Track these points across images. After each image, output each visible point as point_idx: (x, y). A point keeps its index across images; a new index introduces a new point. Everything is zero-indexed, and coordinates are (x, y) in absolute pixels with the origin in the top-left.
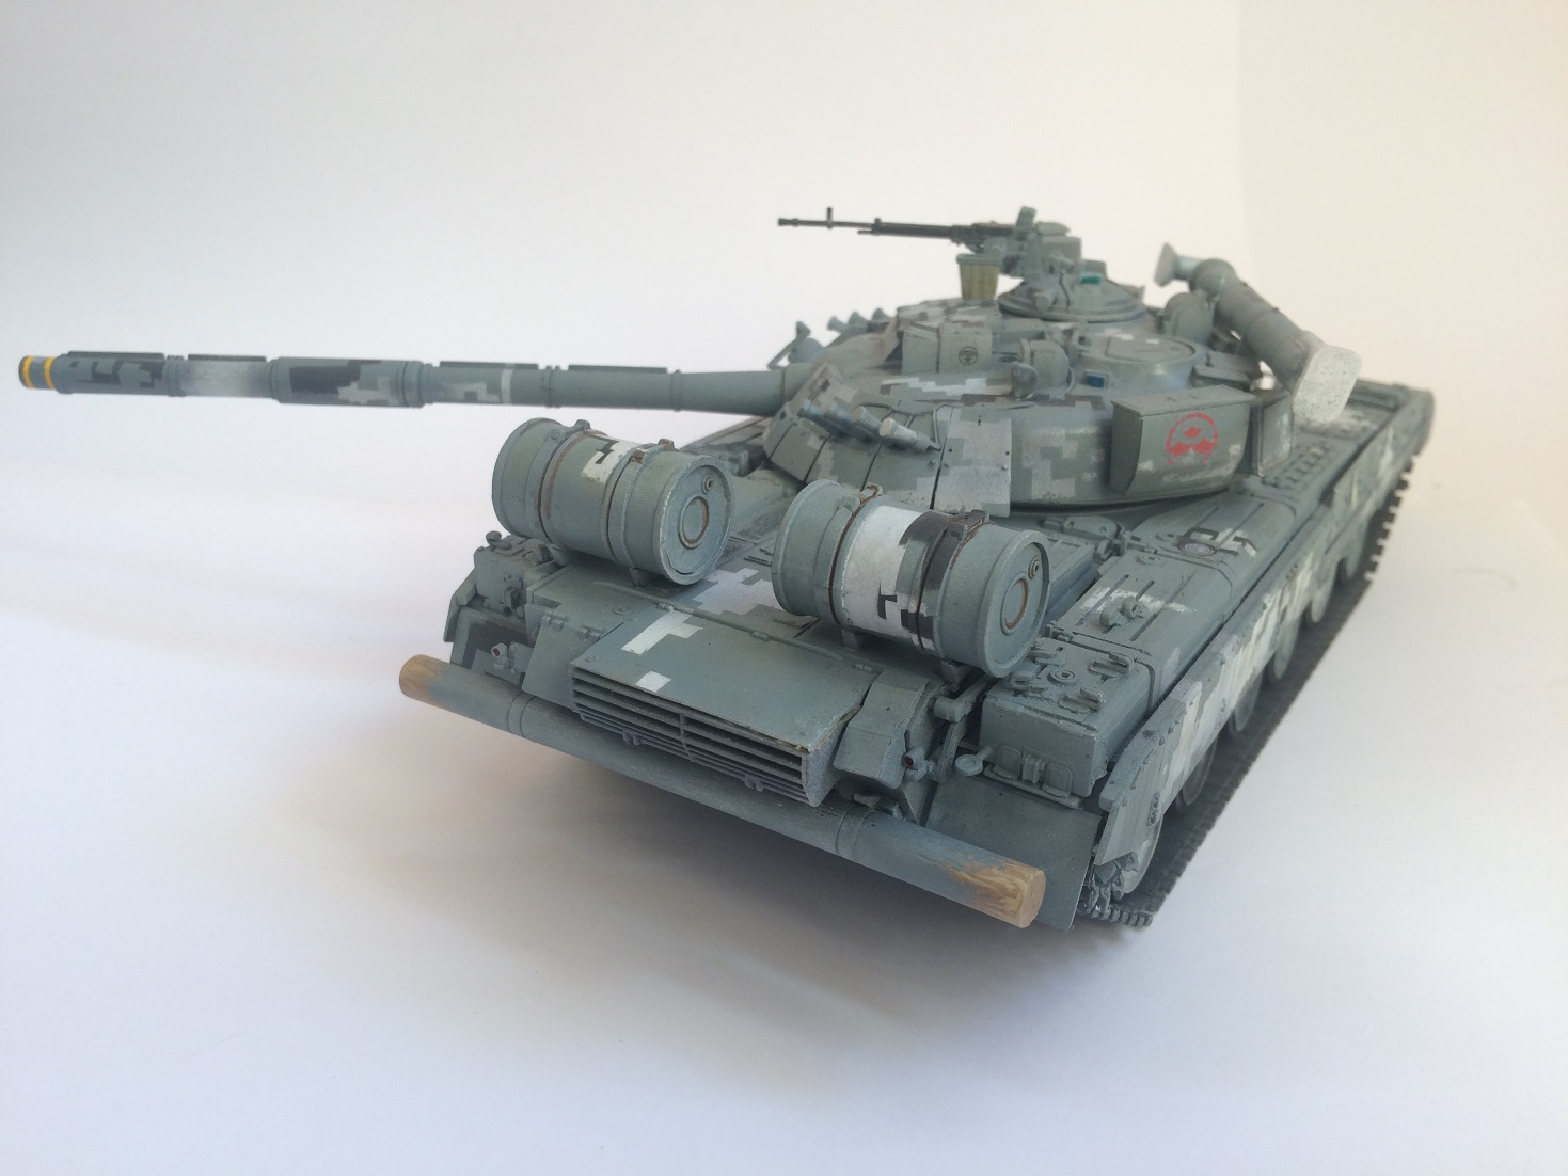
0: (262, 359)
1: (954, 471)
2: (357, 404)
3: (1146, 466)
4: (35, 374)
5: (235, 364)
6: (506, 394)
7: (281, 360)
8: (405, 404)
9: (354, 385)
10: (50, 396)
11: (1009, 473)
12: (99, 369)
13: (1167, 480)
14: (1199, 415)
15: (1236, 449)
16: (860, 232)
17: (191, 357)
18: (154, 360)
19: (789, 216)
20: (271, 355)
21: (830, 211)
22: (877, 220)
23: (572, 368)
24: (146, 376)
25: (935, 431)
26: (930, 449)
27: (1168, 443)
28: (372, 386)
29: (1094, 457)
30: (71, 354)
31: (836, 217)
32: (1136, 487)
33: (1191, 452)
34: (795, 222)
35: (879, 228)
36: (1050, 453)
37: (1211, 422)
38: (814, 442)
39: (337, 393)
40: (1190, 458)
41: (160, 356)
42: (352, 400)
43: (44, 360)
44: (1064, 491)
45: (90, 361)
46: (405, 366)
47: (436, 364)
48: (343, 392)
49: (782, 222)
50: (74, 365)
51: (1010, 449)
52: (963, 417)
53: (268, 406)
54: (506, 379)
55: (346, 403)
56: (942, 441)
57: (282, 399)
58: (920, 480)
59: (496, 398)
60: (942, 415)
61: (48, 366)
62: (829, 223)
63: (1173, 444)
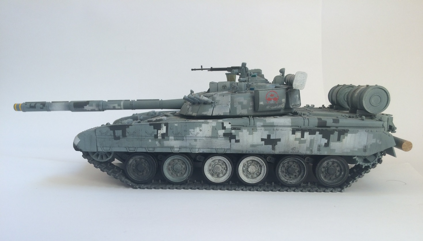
0: (68, 102)
1: (217, 106)
2: (88, 111)
3: (261, 103)
4: (17, 107)
5: (62, 103)
6: (122, 107)
7: (71, 102)
8: (100, 110)
9: (88, 105)
10: (21, 112)
11: (230, 106)
12: (31, 105)
13: (268, 107)
14: (273, 91)
15: (284, 100)
16: (208, 71)
17: (52, 102)
18: (44, 103)
19: (194, 68)
20: (70, 101)
21: (202, 66)
22: (211, 68)
23: (137, 100)
24: (42, 106)
25: (213, 99)
26: (212, 103)
27: (266, 98)
28: (92, 105)
29: (251, 104)
30: (26, 103)
31: (203, 68)
32: (260, 109)
33: (272, 100)
34: (195, 70)
35: (212, 69)
36: (240, 103)
37: (277, 93)
38: (188, 107)
39: (84, 108)
40: (272, 102)
41: (45, 102)
42: (87, 109)
43: (19, 104)
44: (245, 112)
45: (30, 104)
46: (99, 102)
47: (107, 101)
48: (86, 107)
49: (192, 70)
50: (26, 104)
51: (230, 101)
52: (220, 96)
53: (69, 112)
54: (122, 103)
55: (86, 111)
56: (215, 101)
57: (72, 111)
58: (209, 109)
59: (119, 107)
60: (215, 96)
61: (20, 105)
62: (202, 69)
63: (267, 98)
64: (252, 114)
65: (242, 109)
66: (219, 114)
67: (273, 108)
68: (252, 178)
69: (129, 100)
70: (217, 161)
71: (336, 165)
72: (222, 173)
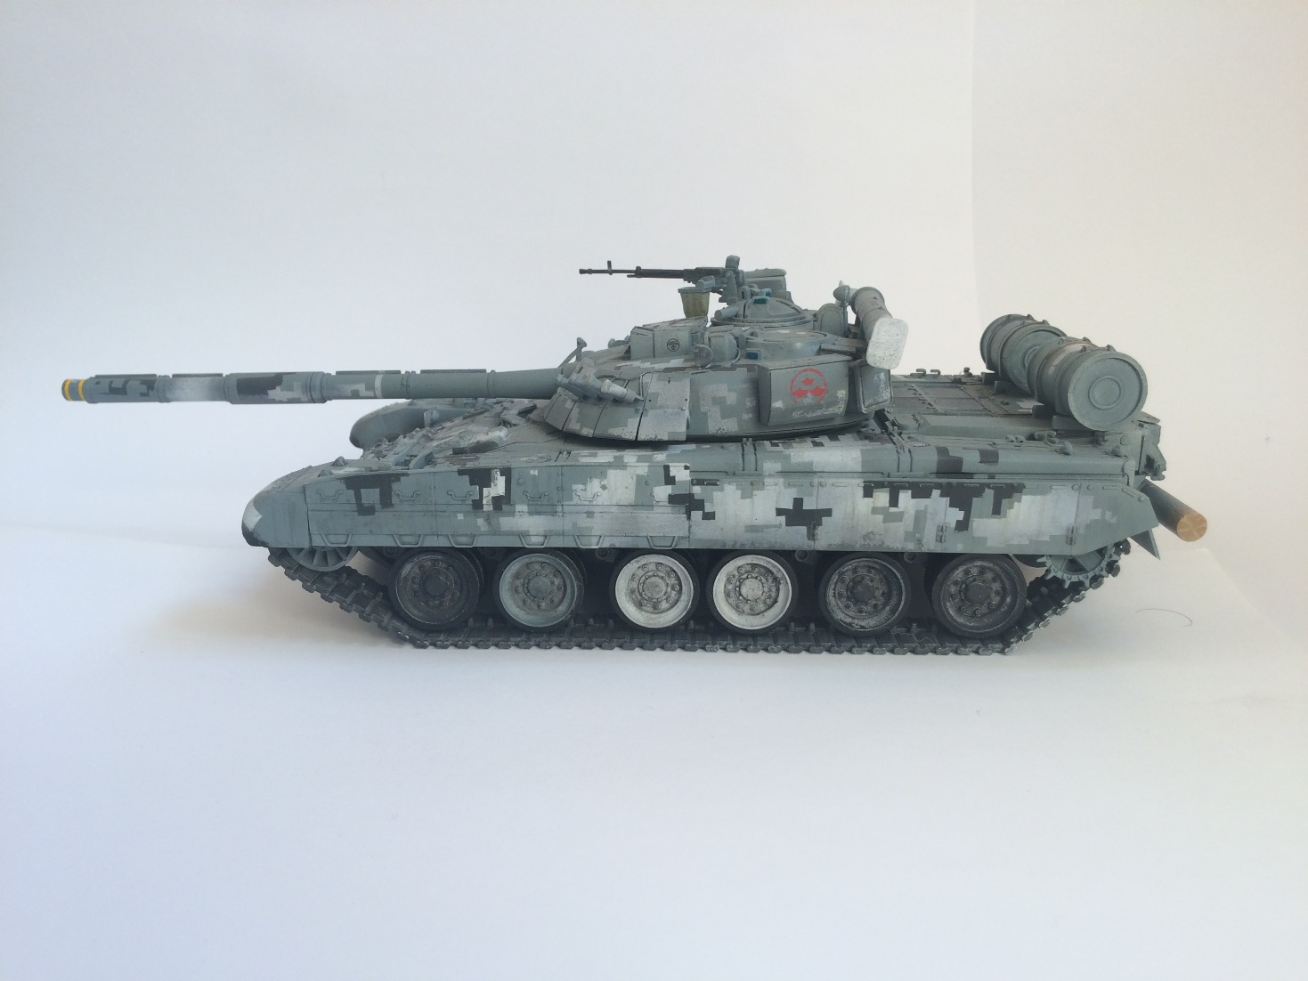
0: (220, 375)
1: (651, 413)
2: (281, 402)
3: (777, 404)
4: (73, 391)
5: (202, 379)
6: (378, 392)
7: (231, 375)
8: (313, 401)
9: (278, 388)
10: (83, 405)
11: (687, 412)
12: (113, 386)
13: (796, 415)
14: (811, 370)
15: (842, 394)
16: (628, 276)
17: (174, 376)
18: (150, 379)
19: (586, 268)
20: (226, 371)
21: (609, 263)
22: (638, 268)
23: (423, 372)
24: (144, 388)
25: (641, 390)
26: (636, 400)
27: (791, 389)
28: (290, 389)
29: (749, 403)
30: (97, 377)
31: (614, 268)
32: (773, 420)
33: (809, 395)
34: (590, 272)
35: (639, 273)
36: (718, 401)
37: (821, 375)
38: (569, 404)
39: (267, 394)
40: (809, 399)
41: (155, 375)
42: (277, 399)
43: (78, 382)
44: (730, 426)
45: (108, 381)
46: (313, 374)
47: (334, 373)
48: (272, 393)
49: (582, 272)
50: (98, 383)
51: (688, 397)
52: (659, 379)
53: (225, 406)
54: (378, 382)
55: (273, 401)
56: (645, 395)
57: (233, 402)
58: (630, 420)
59: (371, 394)
60: (646, 379)
61: (81, 385)
62: (610, 272)
63: (794, 390)
64: (753, 431)
65: (724, 417)
66: (656, 436)
67: (810, 415)
68: (754, 613)
69: (399, 372)
70: (652, 567)
71: (989, 575)
72: (667, 599)
